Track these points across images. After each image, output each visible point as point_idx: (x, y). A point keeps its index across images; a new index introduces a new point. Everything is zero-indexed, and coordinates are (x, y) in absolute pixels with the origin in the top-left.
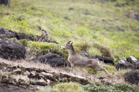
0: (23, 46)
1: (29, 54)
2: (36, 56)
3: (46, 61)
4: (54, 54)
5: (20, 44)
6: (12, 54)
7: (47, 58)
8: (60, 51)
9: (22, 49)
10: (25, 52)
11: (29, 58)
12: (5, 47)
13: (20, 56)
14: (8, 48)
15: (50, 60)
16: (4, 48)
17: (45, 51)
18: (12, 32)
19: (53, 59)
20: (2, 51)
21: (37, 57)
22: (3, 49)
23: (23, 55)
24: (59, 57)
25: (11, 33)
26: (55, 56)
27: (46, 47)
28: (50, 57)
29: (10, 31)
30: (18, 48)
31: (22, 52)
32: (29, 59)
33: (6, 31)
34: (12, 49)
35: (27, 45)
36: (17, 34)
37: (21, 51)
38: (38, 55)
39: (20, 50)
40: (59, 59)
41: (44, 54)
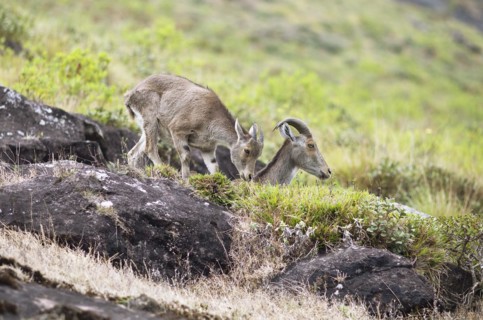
0: (211, 205)
1: (252, 251)
2: (284, 261)
3: (340, 286)
4: (375, 252)
5: (197, 200)
6: (167, 250)
7: (344, 270)
8: (402, 234)
9: (214, 224)
10: (228, 240)
11: (251, 271)
12: (136, 212)
13: (206, 259)
14: (148, 218)
15: (358, 280)
16: (130, 221)
17: (327, 237)
18: (71, 118)
19: (377, 278)
20: (124, 235)
21: (289, 267)
22: (126, 225)
23: (220, 254)
24: (401, 266)
25: (63, 122)
26: (382, 262)
27: (333, 214)
28: (360, 266)
29: (58, 113)
30: (193, 218)
31: (214, 236)
32: (254, 276)
33: (38, 111)
34: (168, 225)
35: (234, 203)
36: (94, 127)
37: (209, 235)
38: (293, 254)
39: (206, 227)
40: (403, 277)
41: (322, 251)
